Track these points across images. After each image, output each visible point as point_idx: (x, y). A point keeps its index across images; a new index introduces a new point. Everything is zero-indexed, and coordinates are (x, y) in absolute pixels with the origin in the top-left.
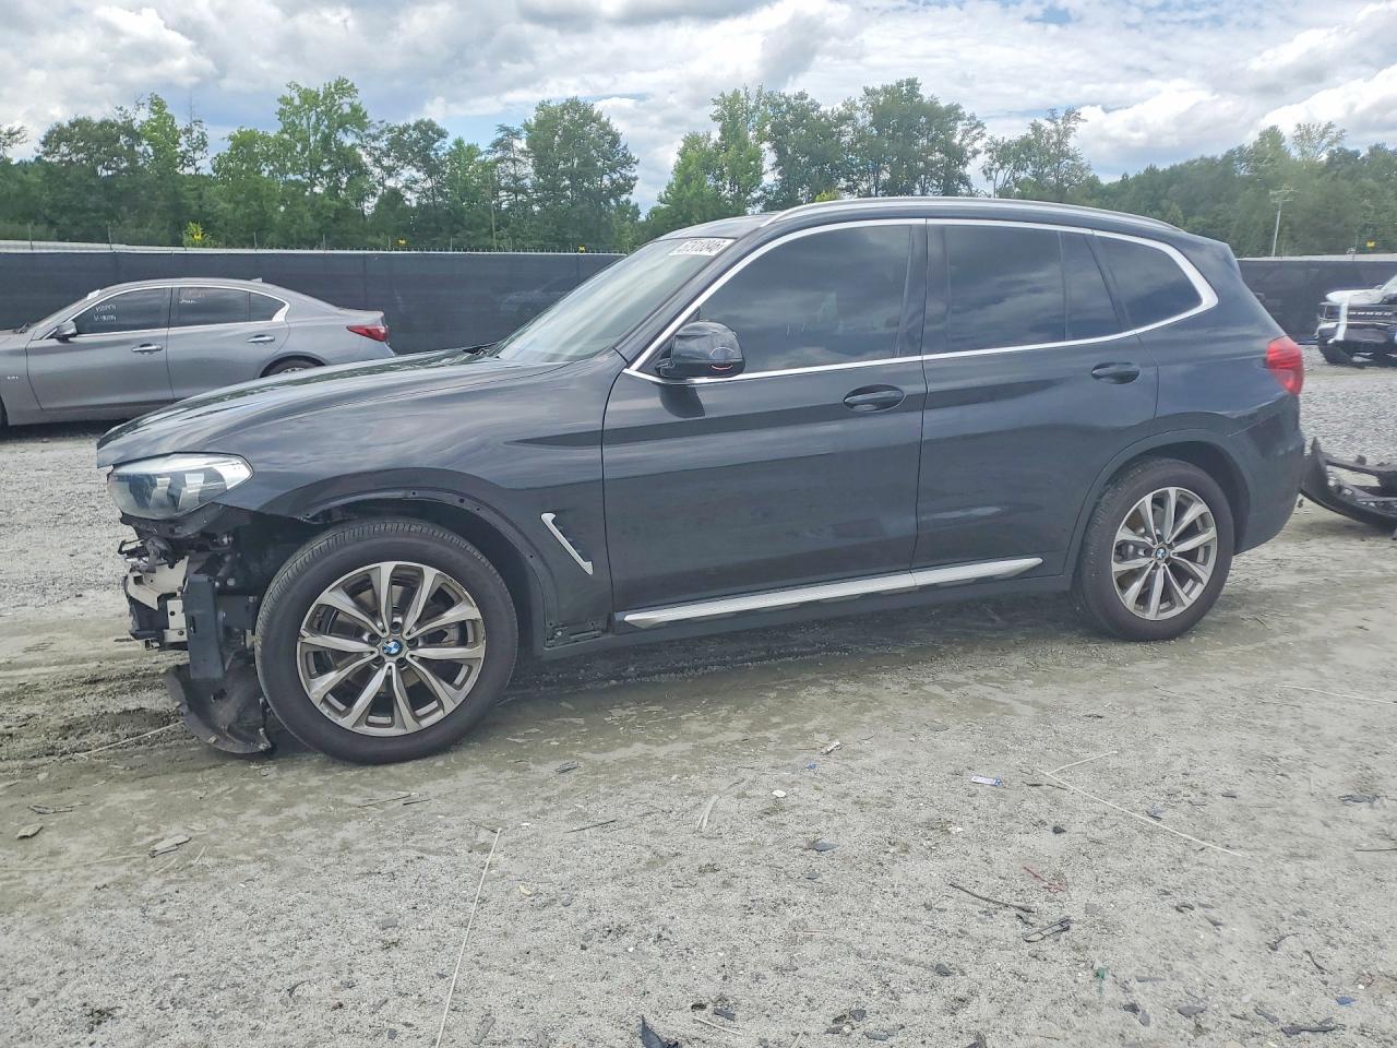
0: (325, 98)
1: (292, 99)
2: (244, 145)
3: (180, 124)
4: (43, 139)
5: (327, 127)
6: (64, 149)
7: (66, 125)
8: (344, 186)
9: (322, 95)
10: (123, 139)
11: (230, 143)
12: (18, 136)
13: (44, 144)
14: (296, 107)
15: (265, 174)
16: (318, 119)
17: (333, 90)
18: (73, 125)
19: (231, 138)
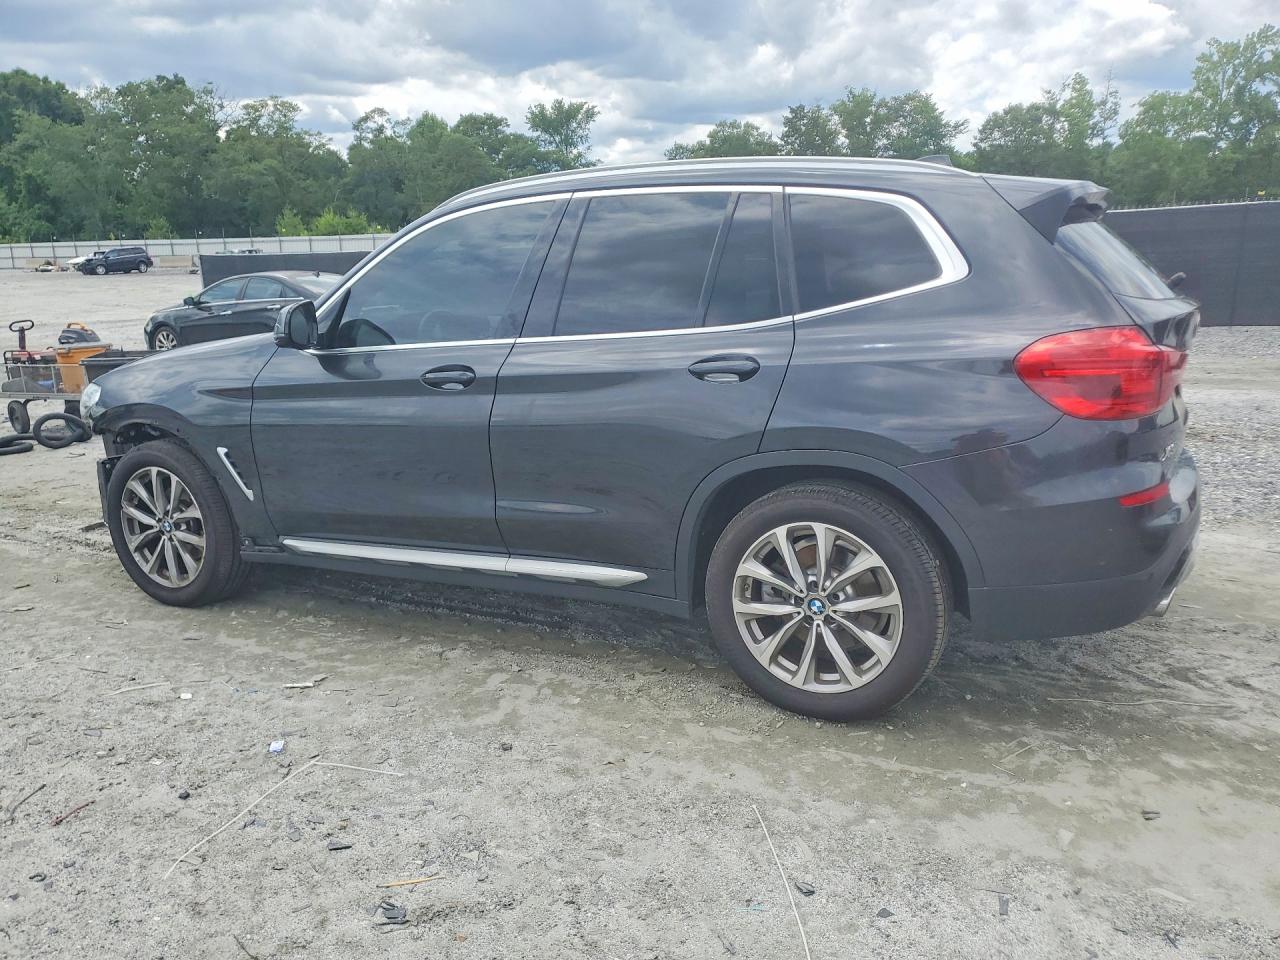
0: (1245, 49)
1: (1211, 55)
2: (1153, 110)
3: (1097, 98)
4: (981, 128)
5: (1244, 78)
6: (996, 134)
7: (1001, 112)
8: (1252, 137)
9: (1243, 45)
10: (1045, 118)
11: (1142, 108)
12: (962, 127)
13: (981, 132)
14: (1214, 63)
15: (1170, 135)
16: (1235, 71)
17: (1255, 39)
18: (1006, 113)
19: (1141, 105)
